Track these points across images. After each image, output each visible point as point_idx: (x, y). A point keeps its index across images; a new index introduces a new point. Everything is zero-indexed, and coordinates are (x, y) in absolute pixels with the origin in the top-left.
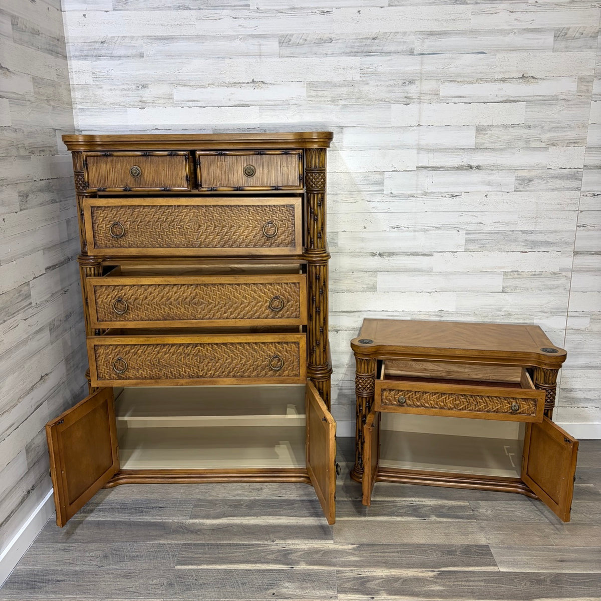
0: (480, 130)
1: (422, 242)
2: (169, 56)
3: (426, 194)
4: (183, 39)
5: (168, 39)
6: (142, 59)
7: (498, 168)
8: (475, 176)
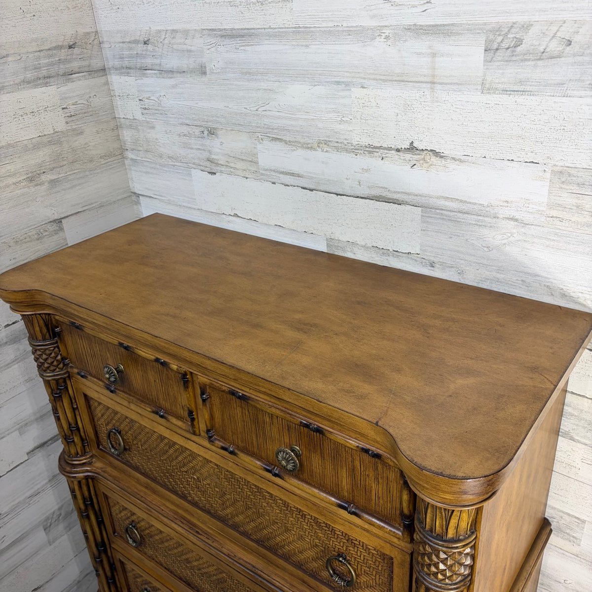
2: (246, 73)
4: (270, 36)
5: (243, 36)
6: (205, 79)
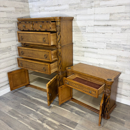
0: (111, 14)
1: (95, 45)
3: (96, 32)
7: (115, 26)
8: (109, 28)
